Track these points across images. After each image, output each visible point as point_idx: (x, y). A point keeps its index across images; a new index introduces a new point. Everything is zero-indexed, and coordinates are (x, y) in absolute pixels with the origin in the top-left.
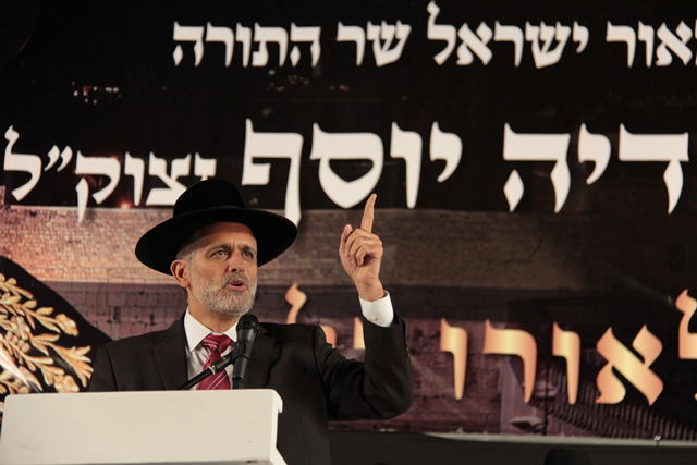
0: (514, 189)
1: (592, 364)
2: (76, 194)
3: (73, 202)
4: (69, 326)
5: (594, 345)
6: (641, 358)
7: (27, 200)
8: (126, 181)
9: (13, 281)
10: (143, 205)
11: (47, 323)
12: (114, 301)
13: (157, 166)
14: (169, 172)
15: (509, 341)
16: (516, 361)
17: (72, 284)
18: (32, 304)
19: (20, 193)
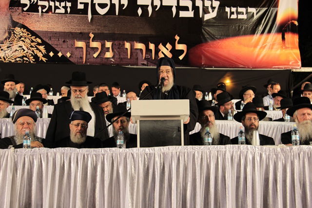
0: (140, 11)
1: (157, 51)
2: (38, 10)
3: (38, 11)
4: (39, 41)
5: (158, 47)
6: (168, 49)
7: (27, 11)
8: (50, 7)
9: (25, 30)
10: (54, 13)
11: (33, 39)
12: (49, 35)
13: (57, 4)
14: (60, 5)
15: (140, 46)
16: (141, 50)
17: (39, 31)
18: (30, 35)
19: (25, 9)
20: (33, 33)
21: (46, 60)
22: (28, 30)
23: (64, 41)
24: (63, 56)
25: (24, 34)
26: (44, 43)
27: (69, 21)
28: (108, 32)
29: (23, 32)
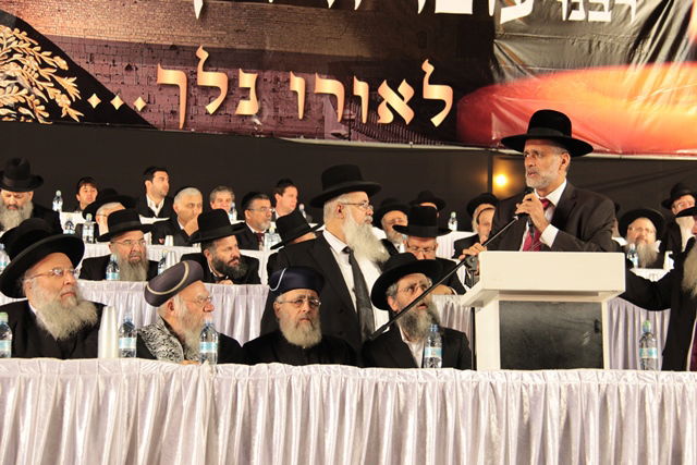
4: (63, 64)
5: (377, 90)
6: (402, 99)
9: (25, 33)
11: (47, 60)
12: (90, 50)
15: (329, 86)
17: (62, 37)
18: (39, 48)
20: (46, 43)
21: (79, 117)
22: (32, 33)
23: (129, 68)
24: (124, 106)
25: (22, 45)
26: (74, 70)
27: (143, 13)
28: (245, 47)
29: (17, 39)
